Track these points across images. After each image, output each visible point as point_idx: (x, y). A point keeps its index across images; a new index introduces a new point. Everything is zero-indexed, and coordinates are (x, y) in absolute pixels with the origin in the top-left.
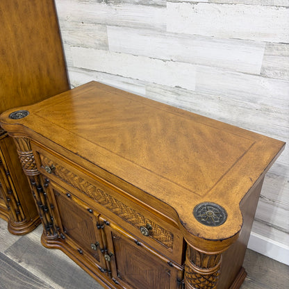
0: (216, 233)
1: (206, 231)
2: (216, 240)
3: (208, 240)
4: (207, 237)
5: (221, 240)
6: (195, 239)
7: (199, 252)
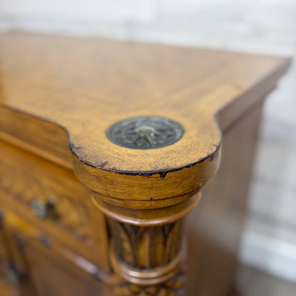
0: (151, 160)
1: (126, 158)
2: (150, 174)
3: (127, 173)
4: (124, 168)
5: (163, 174)
6: (98, 179)
7: (122, 224)
